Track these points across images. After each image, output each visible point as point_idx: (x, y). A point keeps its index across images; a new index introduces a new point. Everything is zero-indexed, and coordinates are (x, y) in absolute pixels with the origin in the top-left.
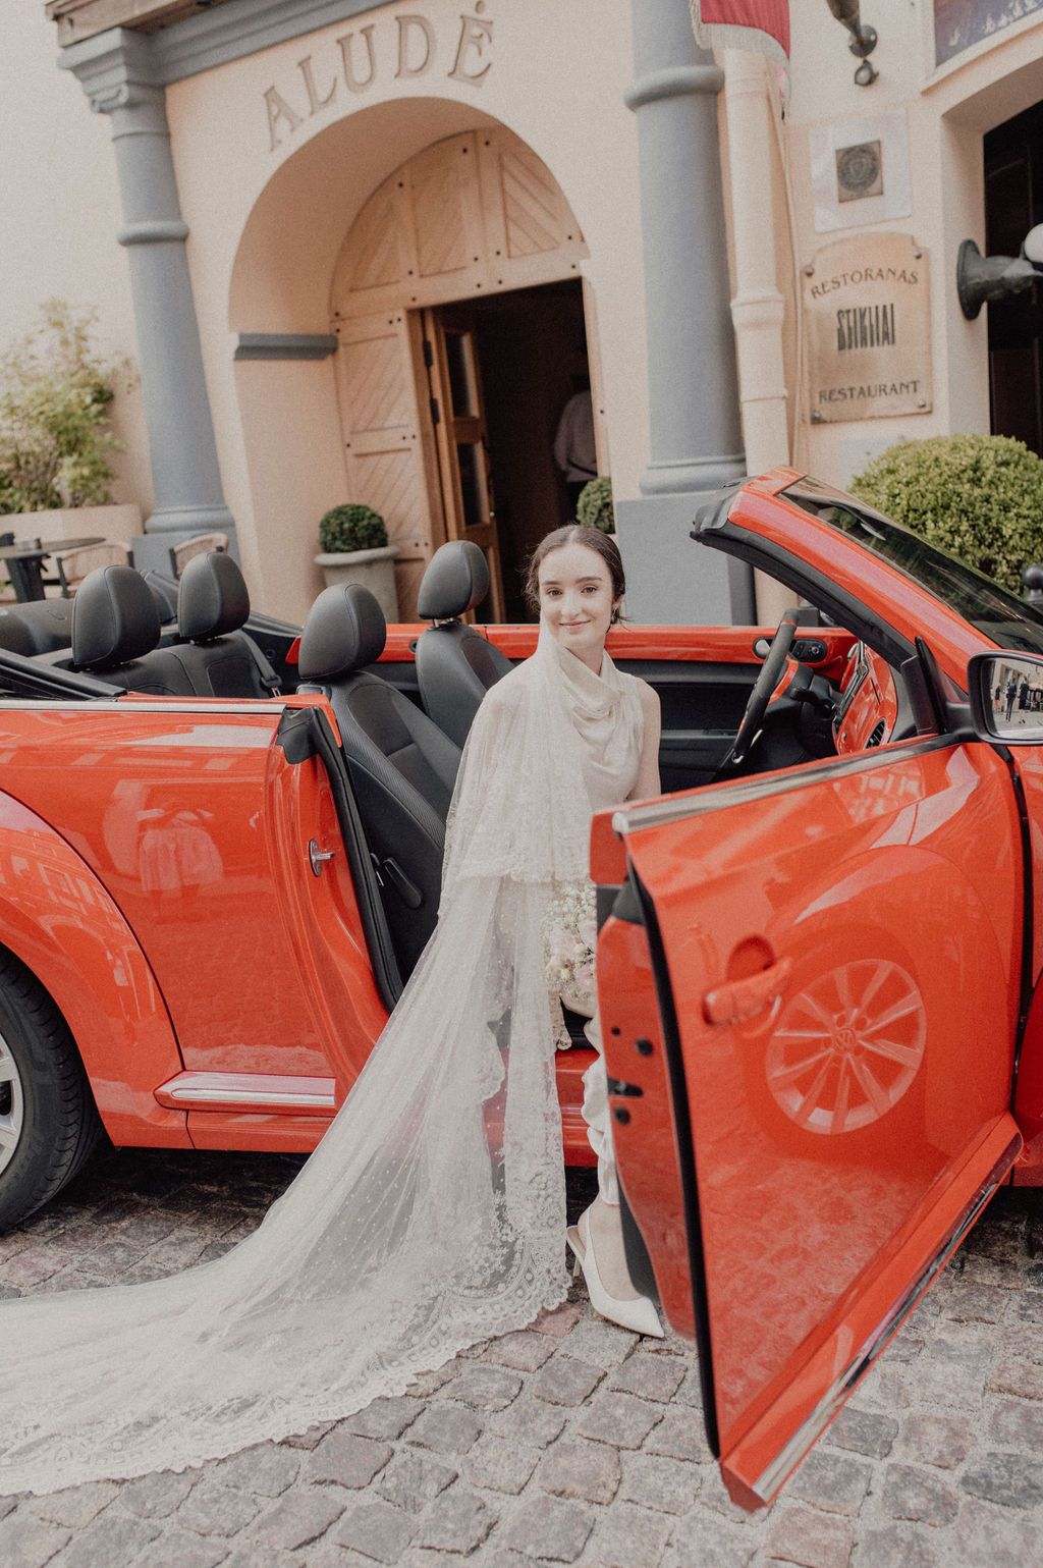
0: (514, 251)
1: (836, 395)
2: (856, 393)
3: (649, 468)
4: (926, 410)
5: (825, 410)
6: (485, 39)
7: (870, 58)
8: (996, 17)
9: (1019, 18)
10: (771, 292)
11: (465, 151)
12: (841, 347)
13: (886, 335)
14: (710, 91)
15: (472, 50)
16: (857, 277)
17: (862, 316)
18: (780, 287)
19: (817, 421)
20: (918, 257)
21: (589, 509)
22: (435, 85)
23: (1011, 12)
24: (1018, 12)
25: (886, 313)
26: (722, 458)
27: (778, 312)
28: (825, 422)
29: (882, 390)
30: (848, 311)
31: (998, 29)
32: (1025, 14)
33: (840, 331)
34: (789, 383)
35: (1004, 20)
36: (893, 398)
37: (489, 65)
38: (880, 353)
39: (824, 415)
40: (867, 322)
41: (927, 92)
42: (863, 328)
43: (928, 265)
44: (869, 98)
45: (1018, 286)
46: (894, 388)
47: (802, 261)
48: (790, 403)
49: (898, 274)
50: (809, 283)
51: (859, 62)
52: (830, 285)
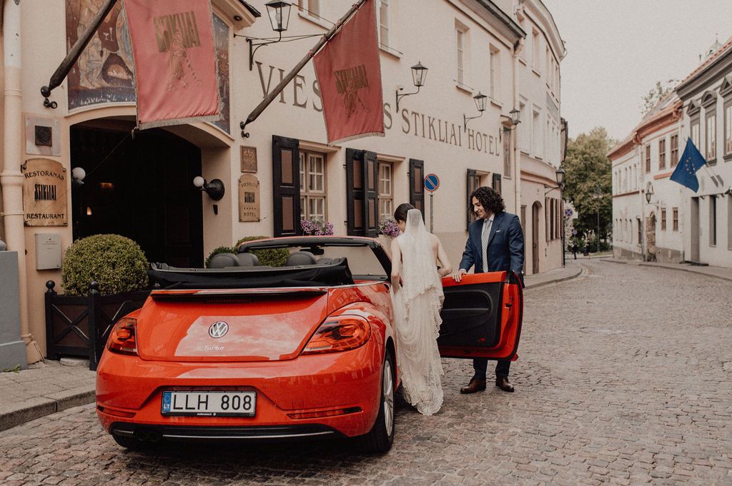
1: (34, 216)
2: (41, 216)
4: (66, 225)
5: (30, 222)
8: (84, 101)
9: (89, 104)
12: (37, 198)
13: (53, 197)
17: (45, 188)
19: (26, 225)
20: (64, 171)
23: (87, 101)
24: (89, 102)
25: (53, 188)
28: (29, 226)
29: (51, 216)
30: (39, 185)
31: (84, 105)
32: (92, 104)
33: (36, 192)
35: (85, 103)
36: (55, 220)
38: (51, 203)
39: (29, 224)
40: (46, 190)
41: (66, 117)
42: (45, 192)
44: (47, 113)
46: (55, 216)
47: (22, 162)
49: (57, 176)
50: (25, 172)
51: (44, 99)
52: (32, 174)
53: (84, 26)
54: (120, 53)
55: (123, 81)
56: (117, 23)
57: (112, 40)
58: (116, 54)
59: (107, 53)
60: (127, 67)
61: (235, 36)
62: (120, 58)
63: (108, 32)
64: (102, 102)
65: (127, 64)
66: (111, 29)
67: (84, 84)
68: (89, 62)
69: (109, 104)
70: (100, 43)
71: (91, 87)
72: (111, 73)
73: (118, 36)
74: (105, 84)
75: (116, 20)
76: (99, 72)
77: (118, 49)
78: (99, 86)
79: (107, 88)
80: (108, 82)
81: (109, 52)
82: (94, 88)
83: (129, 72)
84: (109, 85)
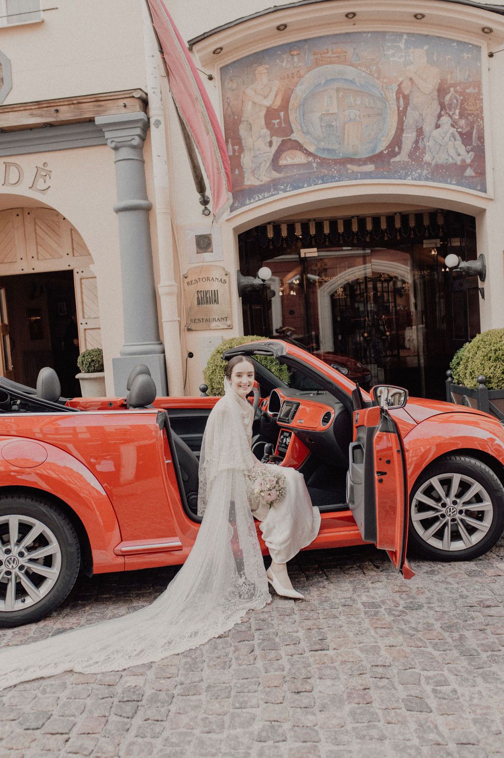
0: (40, 257)
1: (197, 321)
2: (204, 320)
3: (124, 346)
4: (230, 327)
5: (193, 326)
6: (48, 176)
7: (207, 206)
8: (250, 199)
9: (257, 201)
10: (173, 283)
11: (18, 215)
12: (199, 304)
13: (215, 301)
14: (147, 210)
15: (41, 180)
16: (204, 279)
17: (206, 294)
18: (176, 282)
19: (189, 330)
20: (226, 275)
21: (84, 363)
22: (23, 190)
23: (254, 199)
24: (257, 199)
25: (215, 293)
26: (155, 342)
27: (175, 290)
28: (193, 330)
29: (214, 319)
30: (201, 291)
31: (250, 204)
32: (259, 200)
33: (198, 298)
34: (180, 316)
35: (252, 201)
36: (218, 323)
37: (49, 187)
38: (214, 306)
39: (192, 328)
40: (208, 296)
41: (226, 220)
42: (207, 298)
43: (229, 278)
44: (207, 220)
45: (258, 287)
46: (218, 319)
47: (184, 272)
48: (180, 322)
49: (219, 279)
50: (186, 280)
51: (203, 207)
52: (194, 282)
53: (247, 121)
54: (295, 136)
55: (300, 166)
56: (290, 104)
57: (283, 125)
58: (290, 139)
59: (277, 141)
60: (305, 149)
61: (491, 55)
62: (296, 141)
63: (279, 117)
64: (272, 195)
65: (305, 146)
66: (282, 114)
67: (250, 181)
68: (255, 157)
69: (282, 195)
70: (269, 132)
71: (257, 183)
72: (282, 162)
73: (292, 118)
74: (276, 175)
75: (288, 102)
76: (268, 164)
77: (292, 132)
78: (269, 179)
79: (279, 179)
80: (280, 172)
81: (280, 140)
82: (263, 183)
83: (309, 154)
84: (281, 175)
